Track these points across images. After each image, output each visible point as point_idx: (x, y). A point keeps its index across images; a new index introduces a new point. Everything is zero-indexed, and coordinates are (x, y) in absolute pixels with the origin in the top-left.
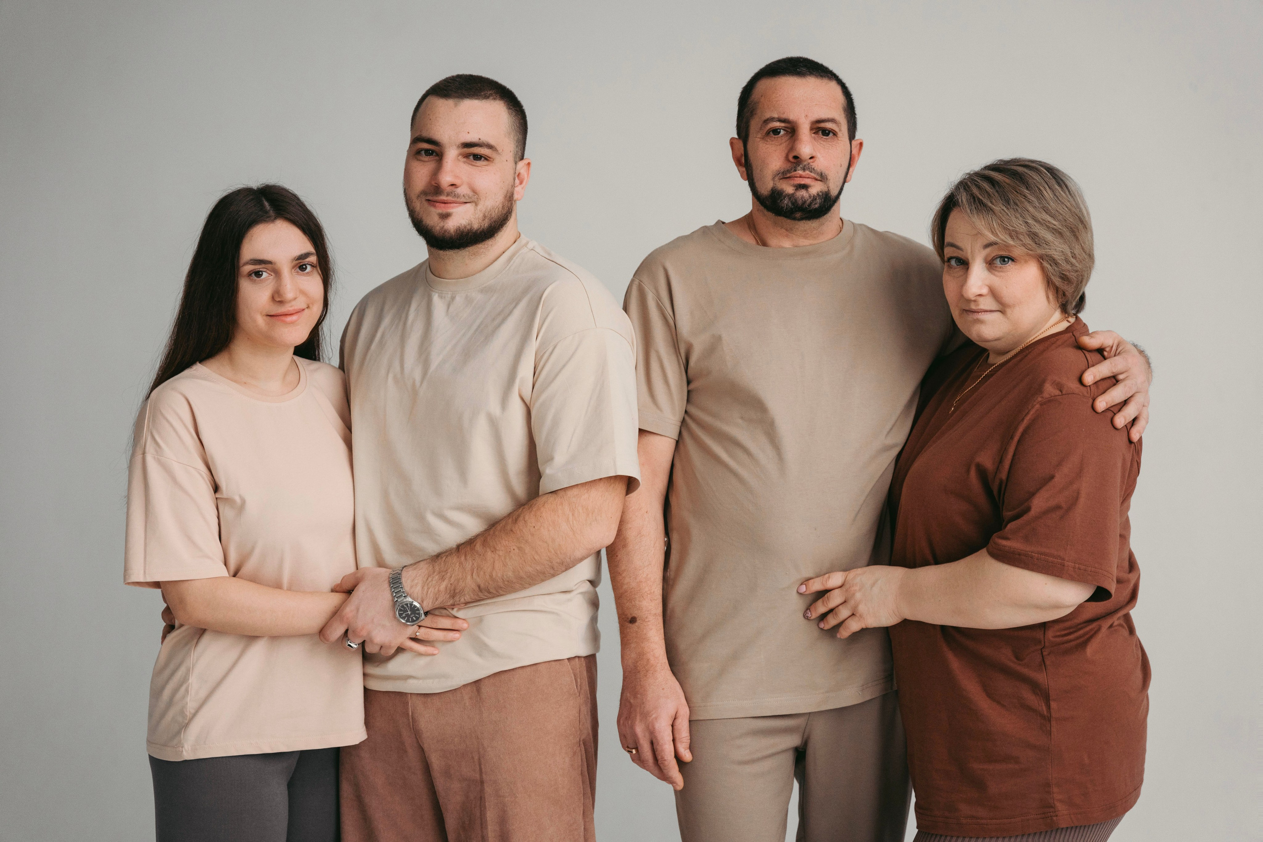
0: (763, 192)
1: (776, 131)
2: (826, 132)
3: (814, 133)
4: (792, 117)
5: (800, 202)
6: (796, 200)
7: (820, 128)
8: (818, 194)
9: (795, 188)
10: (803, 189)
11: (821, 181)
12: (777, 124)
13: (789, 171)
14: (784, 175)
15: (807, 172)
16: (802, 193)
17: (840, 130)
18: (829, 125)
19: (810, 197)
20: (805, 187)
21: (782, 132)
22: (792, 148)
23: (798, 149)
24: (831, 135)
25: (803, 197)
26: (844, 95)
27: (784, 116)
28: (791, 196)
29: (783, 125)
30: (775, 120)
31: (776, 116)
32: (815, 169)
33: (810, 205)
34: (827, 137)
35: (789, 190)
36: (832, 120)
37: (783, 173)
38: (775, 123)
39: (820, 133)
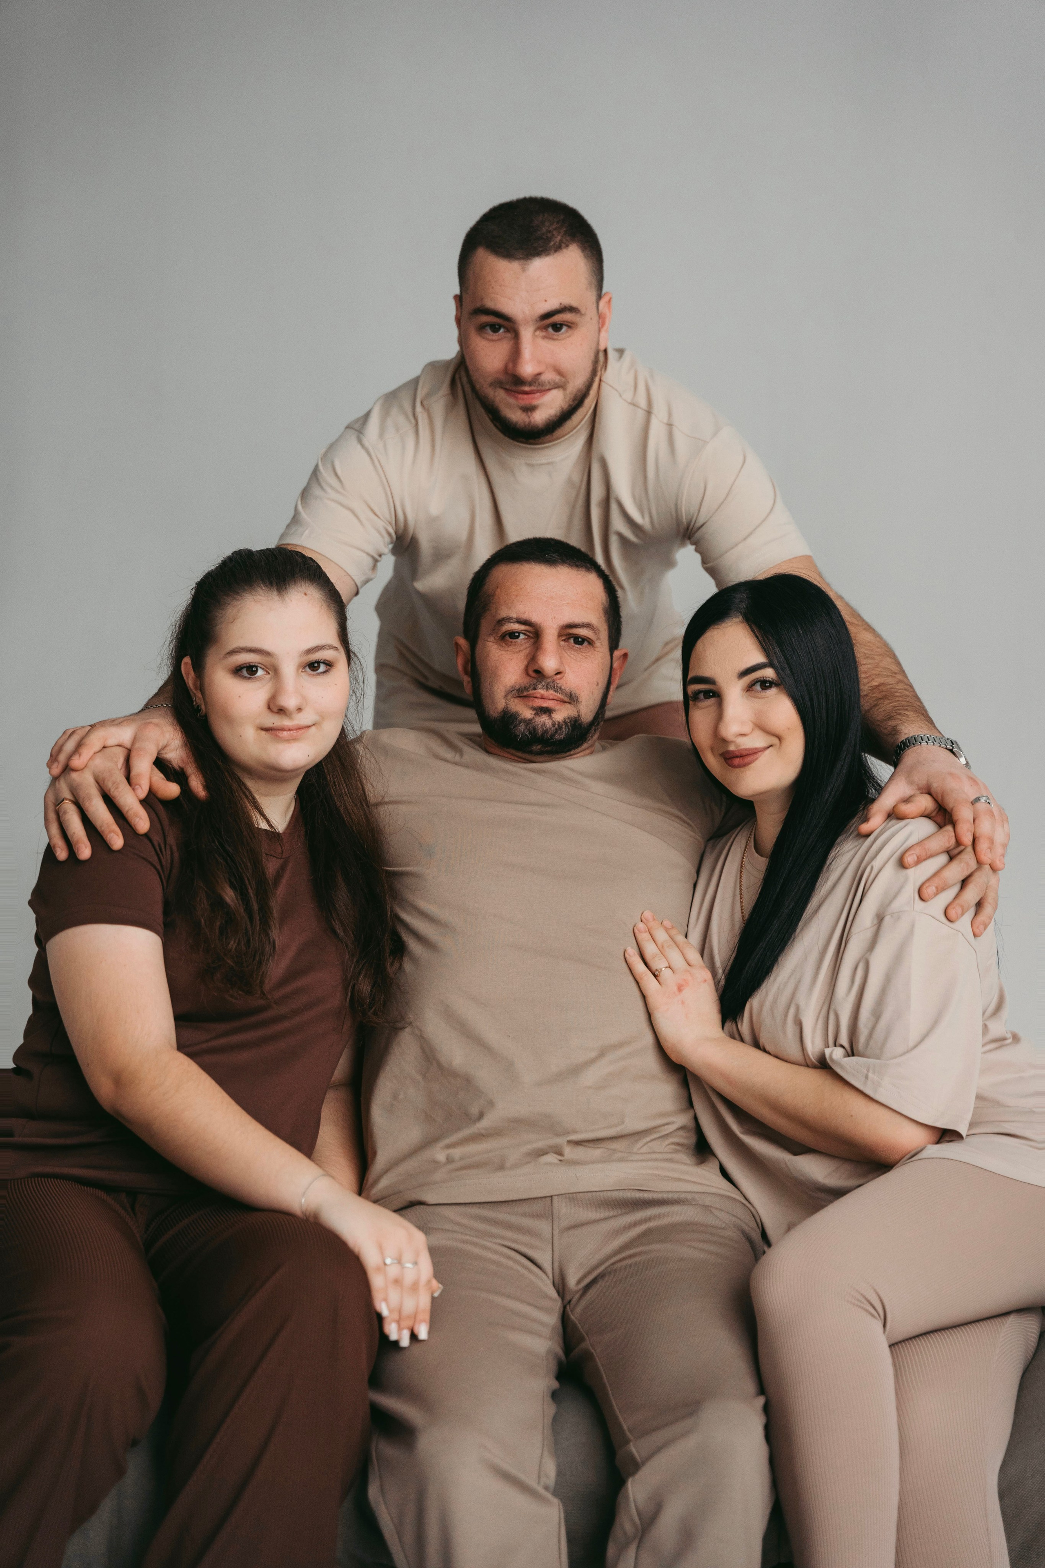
0: (492, 713)
1: (513, 635)
2: (580, 641)
3: (564, 640)
4: (535, 618)
5: (540, 732)
6: (534, 729)
7: (571, 634)
8: (565, 722)
9: (535, 712)
10: (545, 713)
11: (569, 703)
12: (516, 627)
13: (526, 689)
14: (521, 693)
15: (551, 692)
16: (543, 719)
17: (598, 639)
18: (583, 632)
19: (554, 725)
20: (548, 711)
21: (522, 636)
22: (533, 659)
23: (540, 662)
24: (586, 643)
25: (544, 724)
26: (605, 592)
27: (525, 617)
28: (528, 722)
29: (522, 627)
30: (512, 621)
31: (514, 615)
32: (563, 688)
33: (552, 736)
34: (581, 647)
35: (527, 714)
36: (588, 626)
37: (518, 690)
38: (512, 624)
39: (572, 640)
